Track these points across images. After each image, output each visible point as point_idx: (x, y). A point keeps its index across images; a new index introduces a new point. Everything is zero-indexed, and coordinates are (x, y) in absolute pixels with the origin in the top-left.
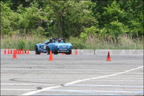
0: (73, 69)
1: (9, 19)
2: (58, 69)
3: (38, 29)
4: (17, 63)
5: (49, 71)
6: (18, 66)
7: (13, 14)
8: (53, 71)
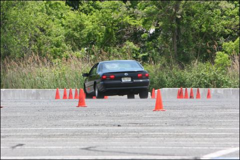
1: (63, 25)
3: (124, 46)
4: (87, 116)
6: (91, 121)
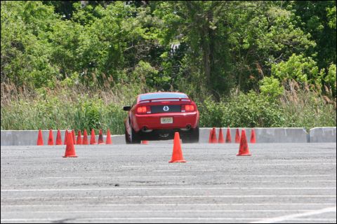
0: (245, 185)
1: (50, 41)
2: (200, 188)
3: (137, 68)
4: (75, 170)
5: (173, 193)
6: (78, 179)
7: (62, 26)
8: (184, 193)
